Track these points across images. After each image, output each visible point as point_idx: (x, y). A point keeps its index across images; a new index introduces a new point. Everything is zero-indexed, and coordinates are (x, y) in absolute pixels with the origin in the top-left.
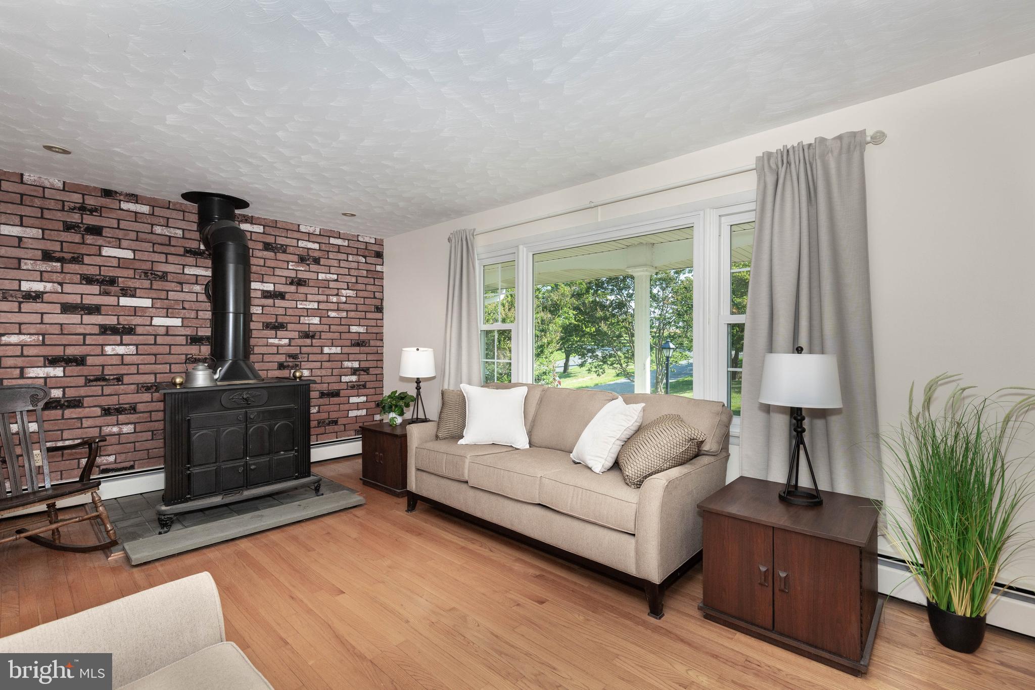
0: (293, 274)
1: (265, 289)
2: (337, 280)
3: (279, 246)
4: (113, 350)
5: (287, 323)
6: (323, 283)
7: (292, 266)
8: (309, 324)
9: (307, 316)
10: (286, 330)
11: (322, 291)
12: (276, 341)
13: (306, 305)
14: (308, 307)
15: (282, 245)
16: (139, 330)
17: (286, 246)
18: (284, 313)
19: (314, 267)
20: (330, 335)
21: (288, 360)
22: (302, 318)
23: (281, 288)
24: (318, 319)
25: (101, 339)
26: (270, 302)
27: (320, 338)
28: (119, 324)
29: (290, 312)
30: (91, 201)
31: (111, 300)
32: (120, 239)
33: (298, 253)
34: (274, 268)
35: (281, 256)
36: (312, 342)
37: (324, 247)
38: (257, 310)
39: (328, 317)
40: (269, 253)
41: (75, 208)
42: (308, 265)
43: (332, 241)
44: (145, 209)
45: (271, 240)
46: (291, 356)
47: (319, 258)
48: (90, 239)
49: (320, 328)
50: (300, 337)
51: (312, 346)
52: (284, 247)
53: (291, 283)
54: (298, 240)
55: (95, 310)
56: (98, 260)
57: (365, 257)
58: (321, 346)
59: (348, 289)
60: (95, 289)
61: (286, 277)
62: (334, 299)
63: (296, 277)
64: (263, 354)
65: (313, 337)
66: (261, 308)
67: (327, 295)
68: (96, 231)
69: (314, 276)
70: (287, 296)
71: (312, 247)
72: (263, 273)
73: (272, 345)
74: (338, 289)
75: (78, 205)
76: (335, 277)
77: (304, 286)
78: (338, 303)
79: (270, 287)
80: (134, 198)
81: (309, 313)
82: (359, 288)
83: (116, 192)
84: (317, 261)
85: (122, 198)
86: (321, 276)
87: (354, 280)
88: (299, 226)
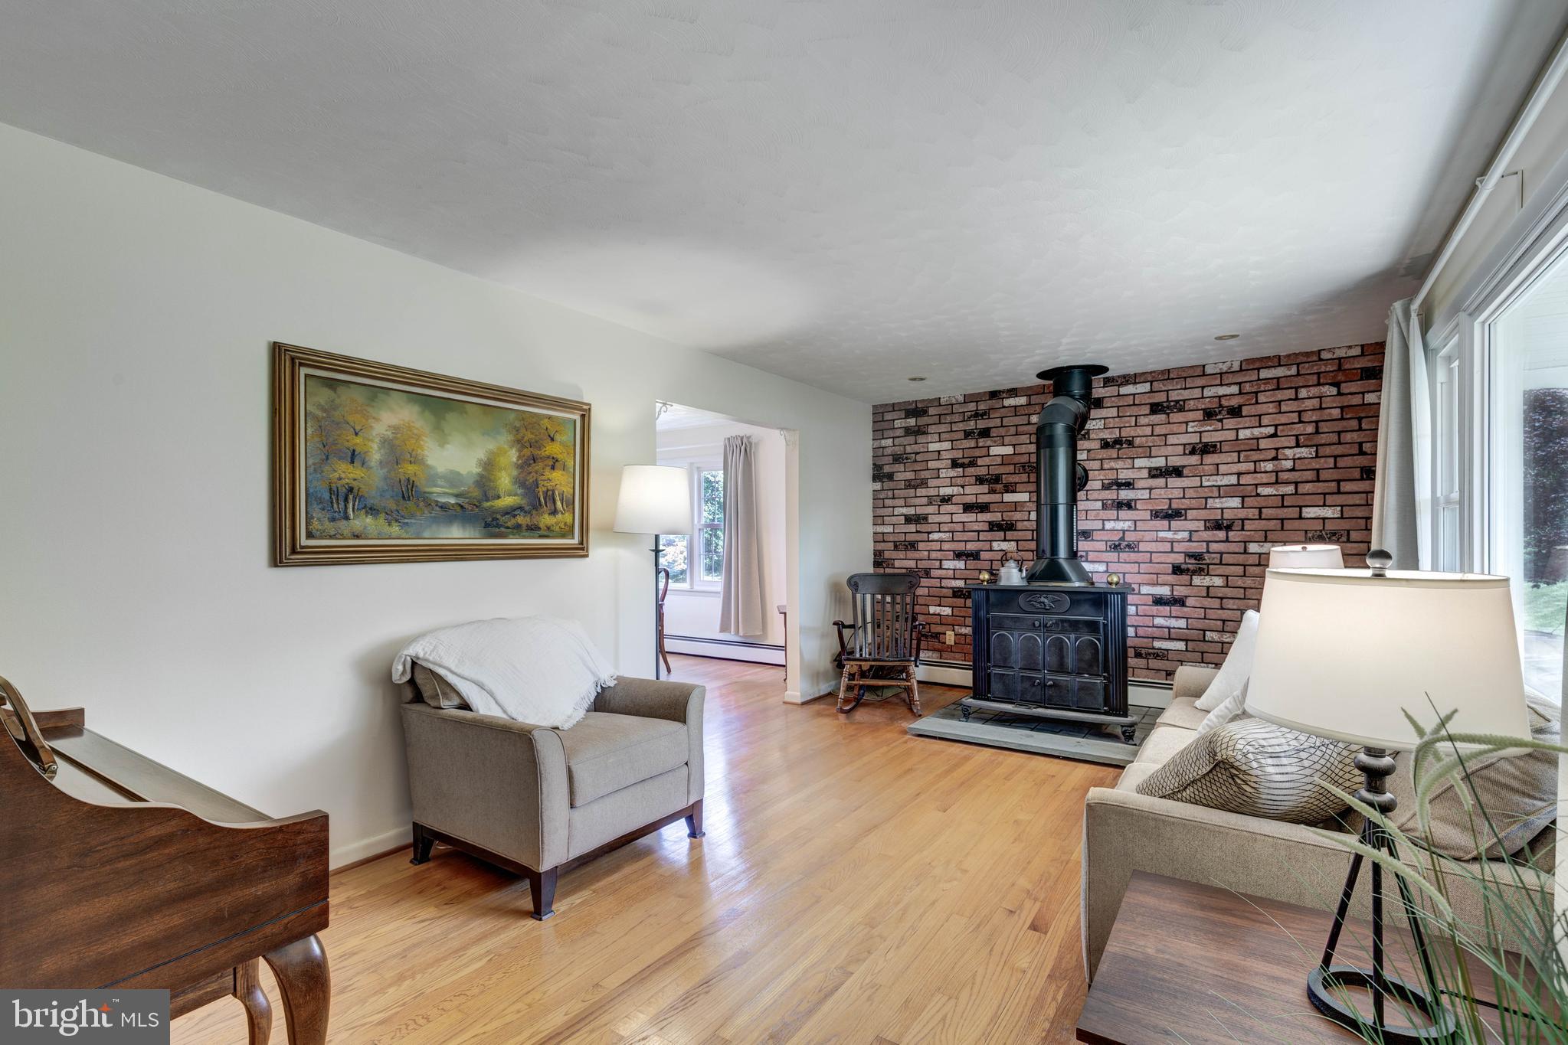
0: (1195, 439)
1: (1153, 465)
2: (1275, 435)
3: (1172, 404)
4: (999, 545)
5: (1186, 510)
6: (1247, 444)
7: (1193, 427)
8: (1222, 509)
9: (1219, 497)
10: (1186, 519)
11: (1245, 456)
12: (1169, 535)
13: (1217, 481)
14: (1219, 483)
15: (1177, 402)
16: (1019, 525)
17: (1184, 401)
18: (1182, 496)
19: (1230, 423)
20: (1262, 525)
21: (1187, 561)
22: (1210, 501)
23: (1175, 461)
24: (1239, 500)
25: (989, 536)
26: (1161, 482)
27: (1243, 529)
28: (1003, 520)
29: (1189, 493)
30: (982, 407)
31: (996, 497)
32: (1003, 436)
33: (1203, 407)
34: (1165, 435)
35: (1176, 417)
36: (1227, 537)
37: (1247, 388)
38: (1142, 495)
39: (1258, 495)
40: (1158, 416)
41: (971, 416)
42: (1221, 420)
43: (1264, 374)
44: (1022, 400)
45: (1160, 398)
46: (1192, 556)
47: (1240, 407)
48: (982, 442)
49: (1242, 514)
50: (1207, 529)
51: (1227, 540)
52: (1181, 403)
53: (1193, 452)
54: (1203, 388)
55: (984, 508)
56: (987, 461)
57: (1337, 385)
58: (1245, 542)
59: (1298, 445)
60: (985, 488)
61: (1185, 445)
62: (1269, 466)
63: (1201, 442)
64: (1151, 553)
65: (1229, 528)
66: (1148, 491)
67: (1255, 462)
68: (985, 433)
69: (1231, 435)
70: (1186, 472)
71: (1225, 393)
72: (1151, 444)
73: (1163, 540)
74: (1277, 449)
75: (973, 413)
76: (1271, 430)
77: (1213, 452)
78: (1277, 472)
79: (1160, 462)
80: (1013, 392)
81: (1221, 492)
82: (1323, 442)
83: (1000, 391)
84: (1235, 412)
85: (1004, 395)
86: (1243, 434)
87: (1310, 429)
88: (1204, 366)
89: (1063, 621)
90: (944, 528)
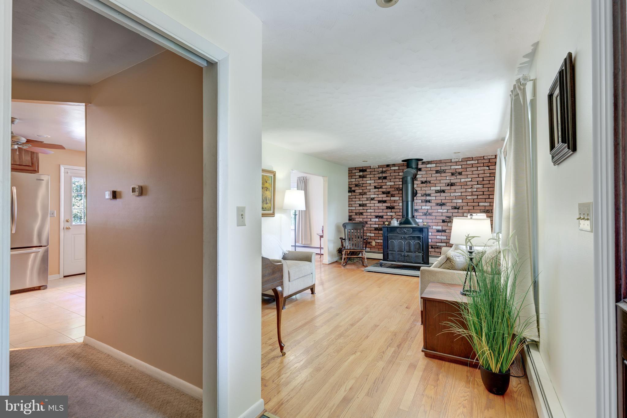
0: (449, 181)
1: (437, 189)
2: (471, 181)
3: (442, 170)
4: (389, 214)
5: (446, 203)
6: (463, 183)
7: (448, 178)
8: (457, 203)
9: (456, 199)
10: (446, 206)
11: (464, 187)
12: (441, 211)
13: (455, 194)
14: (456, 195)
15: (444, 170)
16: (396, 207)
17: (446, 170)
18: (445, 199)
19: (459, 177)
20: (468, 208)
21: (447, 219)
22: (453, 200)
23: (443, 188)
24: (461, 200)
25: (386, 211)
26: (439, 194)
27: (462, 209)
28: (391, 206)
29: (447, 198)
30: (384, 169)
31: (388, 198)
32: (391, 179)
33: (451, 172)
34: (440, 180)
35: (443, 175)
36: (458, 211)
37: (463, 166)
38: (433, 198)
39: (467, 199)
40: (438, 174)
41: (381, 172)
42: (456, 176)
43: (468, 162)
44: (397, 168)
45: (438, 169)
46: (448, 217)
47: (462, 172)
48: (384, 181)
49: (462, 204)
50: (452, 209)
51: (458, 212)
52: (445, 170)
53: (448, 185)
54: (451, 166)
55: (385, 202)
56: (385, 187)
57: (488, 166)
58: (463, 213)
59: (478, 184)
60: (385, 195)
61: (446, 183)
62: (470, 190)
63: (450, 183)
64: (436, 216)
65: (458, 209)
66: (435, 197)
67: (466, 189)
68: (385, 178)
69: (459, 181)
70: (446, 191)
71: (457, 168)
72: (436, 183)
73: (440, 212)
74: (472, 185)
75: (381, 171)
76: (470, 179)
77: (454, 186)
78: (472, 192)
79: (438, 188)
80: (394, 165)
81: (456, 198)
82: (485, 183)
83: (390, 165)
84: (460, 174)
85: (391, 166)
86: (462, 180)
87: (481, 179)
88: (451, 159)
89: (410, 236)
90: (372, 208)
